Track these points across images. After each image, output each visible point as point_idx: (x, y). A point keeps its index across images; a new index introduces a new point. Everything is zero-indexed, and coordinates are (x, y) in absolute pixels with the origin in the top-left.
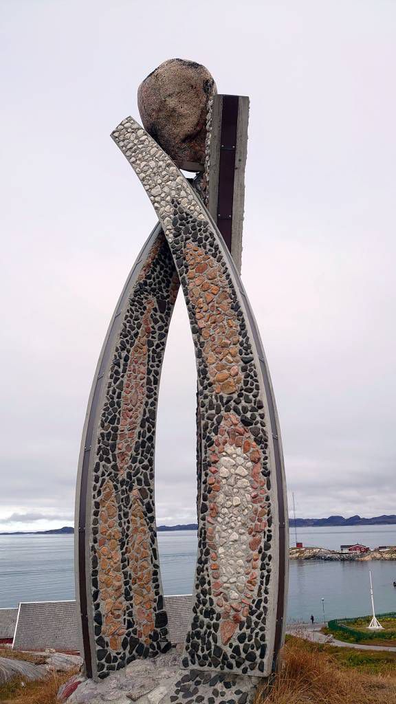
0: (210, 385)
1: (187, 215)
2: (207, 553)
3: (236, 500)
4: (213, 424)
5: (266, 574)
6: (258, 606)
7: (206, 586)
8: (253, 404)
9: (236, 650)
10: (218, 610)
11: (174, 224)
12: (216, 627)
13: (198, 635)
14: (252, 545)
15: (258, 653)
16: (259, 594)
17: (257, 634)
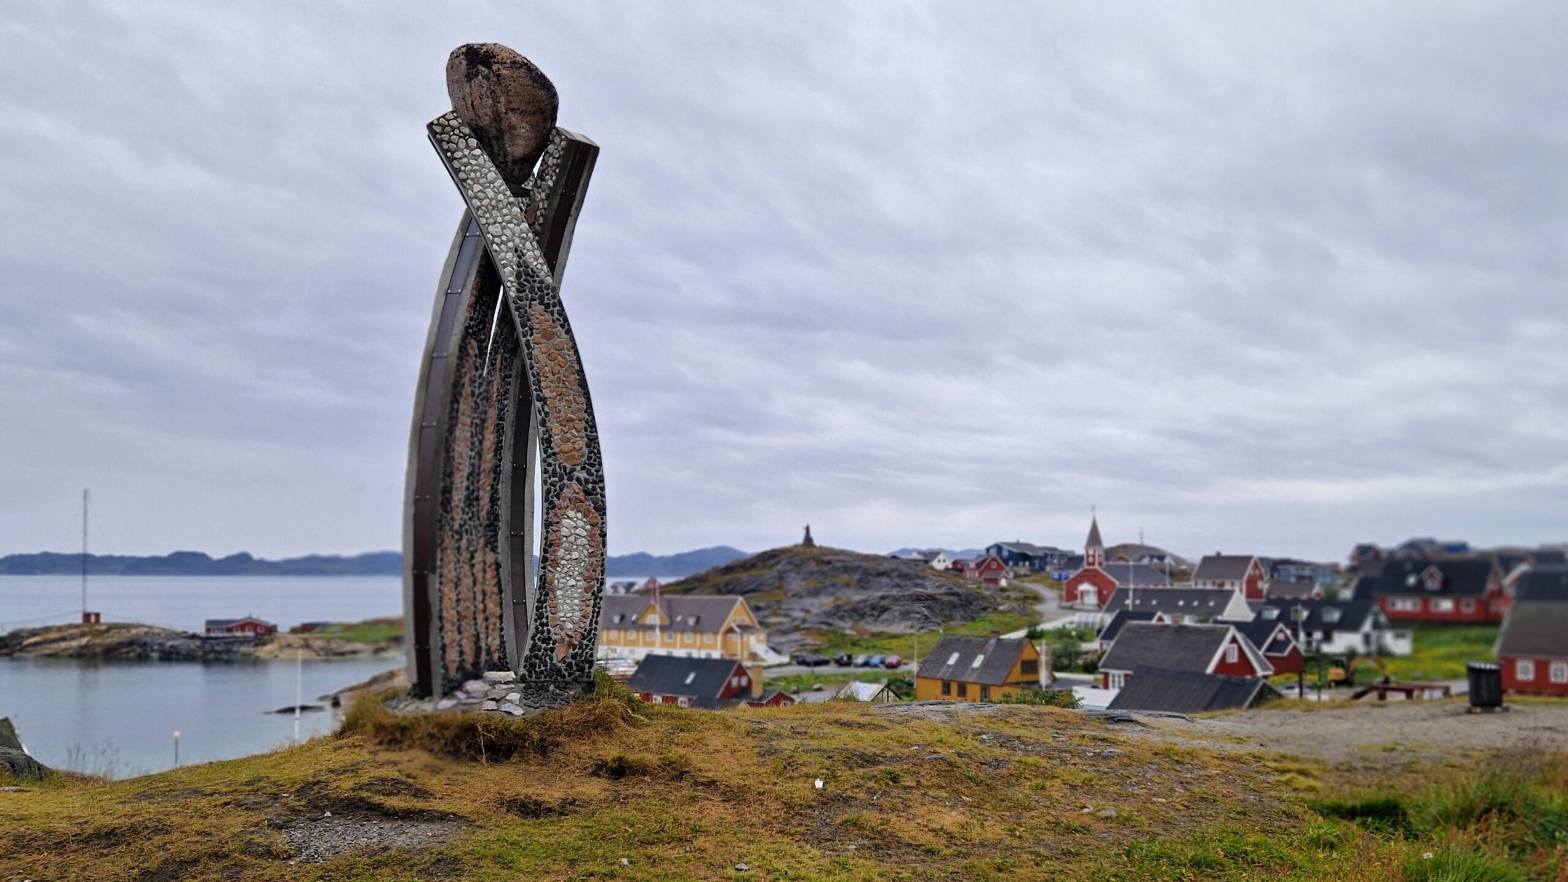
0: (554, 454)
1: (533, 272)
2: (547, 594)
3: (575, 555)
4: (555, 490)
5: (597, 610)
6: (589, 633)
7: (544, 620)
8: (594, 478)
9: (570, 665)
10: (554, 637)
11: (518, 277)
12: (552, 650)
13: (536, 657)
14: (586, 590)
15: (587, 666)
16: (591, 624)
17: (587, 653)
